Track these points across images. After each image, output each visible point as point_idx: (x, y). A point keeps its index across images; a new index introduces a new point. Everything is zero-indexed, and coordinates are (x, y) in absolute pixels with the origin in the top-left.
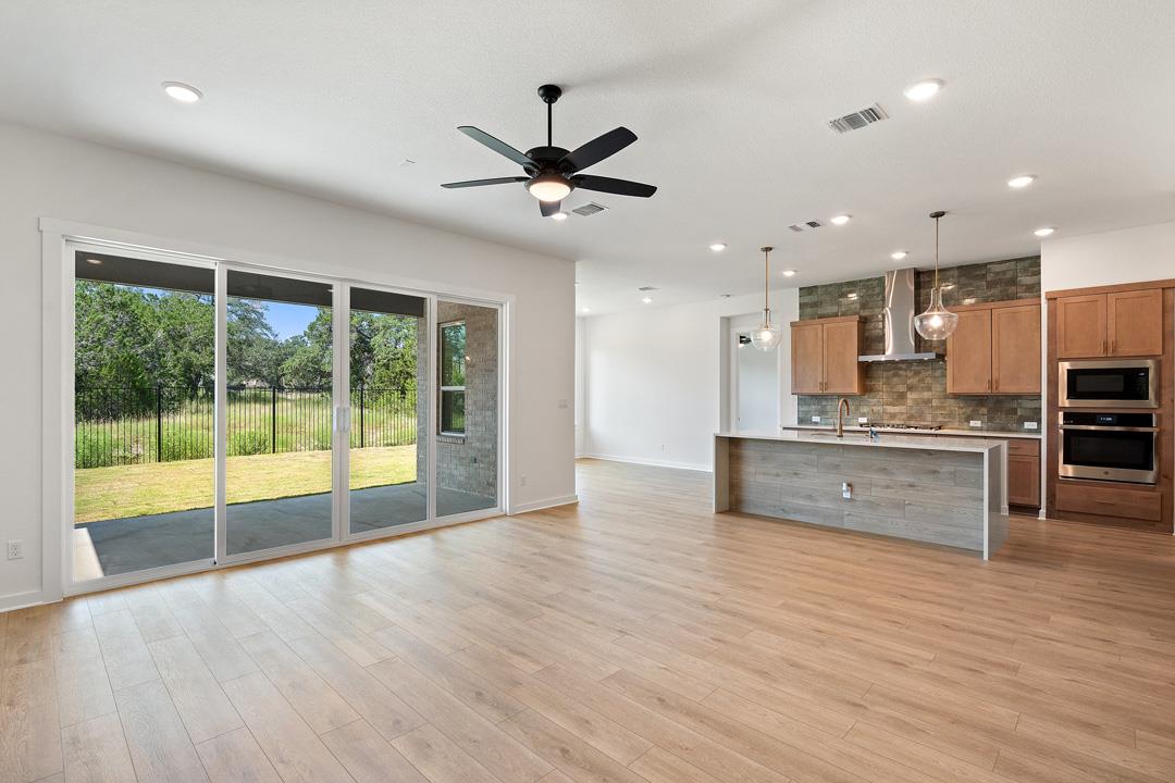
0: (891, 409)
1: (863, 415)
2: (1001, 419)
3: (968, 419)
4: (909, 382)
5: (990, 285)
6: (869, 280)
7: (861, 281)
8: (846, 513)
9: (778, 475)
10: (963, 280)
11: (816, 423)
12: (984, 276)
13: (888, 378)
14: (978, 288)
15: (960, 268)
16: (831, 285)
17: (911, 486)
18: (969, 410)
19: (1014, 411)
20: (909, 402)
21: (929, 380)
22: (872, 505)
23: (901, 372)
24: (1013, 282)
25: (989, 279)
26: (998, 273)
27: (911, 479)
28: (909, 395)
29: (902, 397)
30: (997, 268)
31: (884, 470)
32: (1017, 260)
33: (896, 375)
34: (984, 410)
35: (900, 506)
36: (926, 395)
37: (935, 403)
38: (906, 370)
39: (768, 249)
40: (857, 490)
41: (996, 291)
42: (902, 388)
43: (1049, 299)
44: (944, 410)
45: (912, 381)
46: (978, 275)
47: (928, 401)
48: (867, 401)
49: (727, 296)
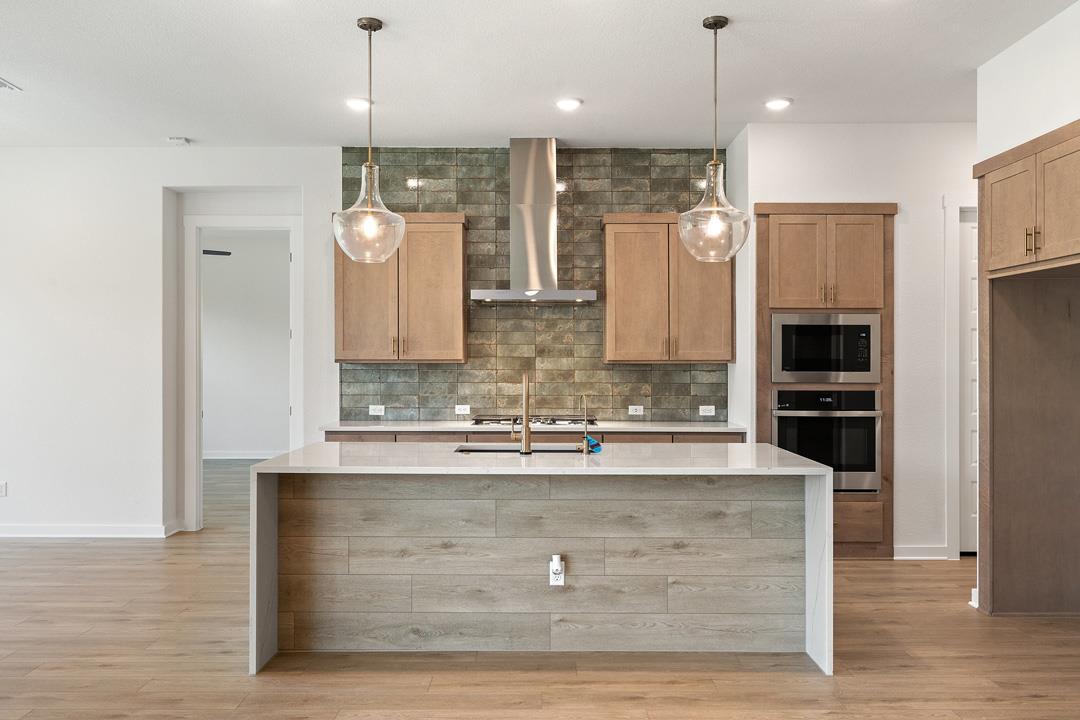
0: (509, 389)
1: (463, 400)
2: (669, 403)
3: (627, 402)
4: (539, 339)
5: (657, 185)
6: (472, 151)
7: (458, 151)
8: (557, 617)
9: (403, 553)
10: (619, 173)
11: (377, 418)
12: (646, 170)
13: (505, 332)
14: (639, 188)
15: (614, 151)
16: (404, 151)
17: (678, 546)
18: (626, 389)
19: (684, 389)
20: (539, 376)
21: (569, 337)
22: (606, 594)
23: (525, 323)
24: (685, 185)
25: (654, 176)
26: (664, 169)
27: (677, 534)
28: (541, 365)
29: (528, 365)
30: (664, 160)
31: (628, 521)
32: (688, 151)
33: (518, 328)
34: (647, 388)
35: (658, 588)
36: (565, 363)
37: (578, 377)
38: (533, 319)
39: (372, 25)
40: (578, 566)
41: (662, 196)
42: (527, 351)
43: (759, 215)
44: (591, 388)
45: (544, 338)
46: (639, 168)
47: (568, 374)
48: (470, 375)
49: (187, 140)
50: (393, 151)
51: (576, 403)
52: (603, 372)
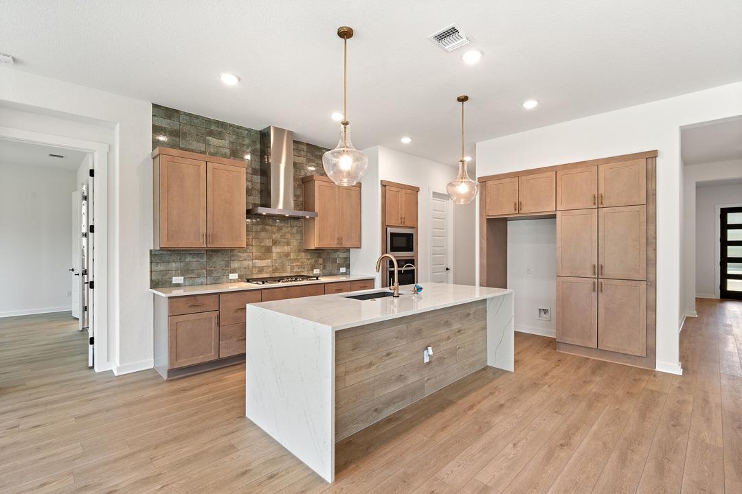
0: (259, 263)
1: (234, 271)
2: (329, 267)
3: (313, 268)
4: (274, 236)
6: (239, 127)
7: (231, 125)
8: (426, 379)
9: (371, 364)
10: (309, 156)
11: (178, 285)
15: (307, 144)
16: (197, 117)
17: (459, 331)
18: (312, 261)
19: (334, 261)
20: (274, 256)
21: (288, 236)
23: (267, 227)
28: (276, 250)
29: (268, 250)
33: (264, 230)
34: (321, 261)
35: (454, 352)
36: (286, 249)
37: (292, 256)
38: (271, 226)
42: (268, 243)
43: (382, 185)
44: (298, 261)
45: (276, 236)
46: (317, 155)
47: (287, 255)
48: (238, 256)
50: (190, 115)
51: (291, 269)
52: (303, 254)
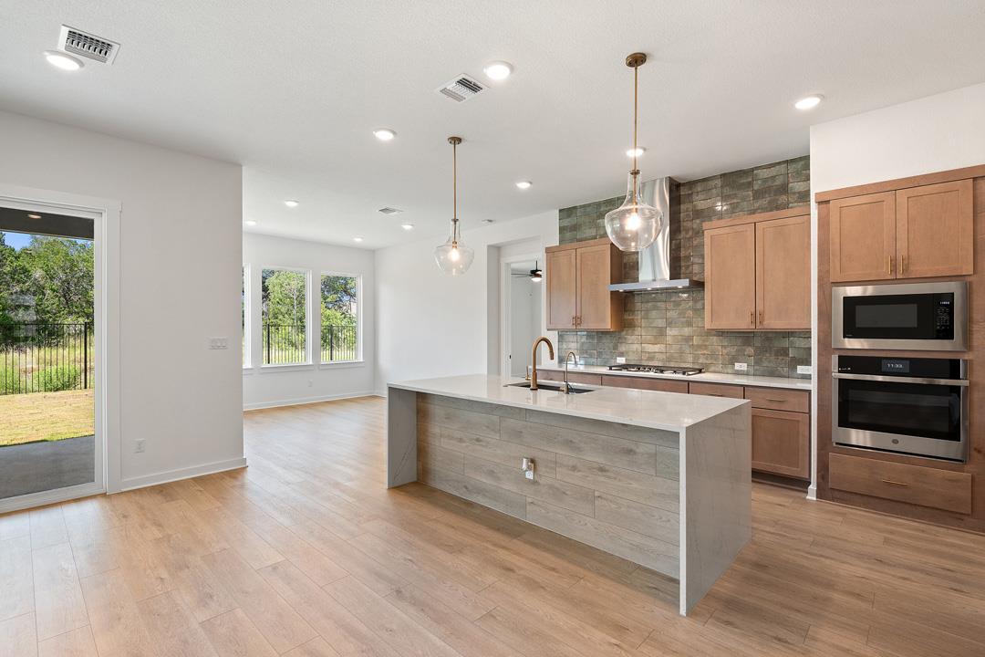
0: (650, 348)
1: (621, 355)
2: (770, 362)
3: (733, 361)
4: (668, 315)
5: (758, 195)
8: (529, 500)
9: (461, 440)
10: (727, 191)
12: (750, 184)
13: (647, 311)
14: (744, 199)
15: (723, 176)
16: (589, 205)
17: (602, 470)
18: (733, 350)
20: (669, 339)
21: (690, 313)
22: (558, 493)
23: (659, 304)
24: (784, 189)
25: (756, 188)
26: (765, 180)
27: (600, 460)
28: (671, 332)
29: (661, 333)
30: (764, 174)
31: (569, 443)
32: (787, 162)
33: (655, 308)
34: (750, 350)
35: (589, 498)
36: (687, 331)
37: (696, 341)
38: (665, 302)
40: (541, 469)
41: (764, 202)
42: (661, 323)
43: (819, 203)
44: (706, 349)
45: (672, 314)
46: (743, 184)
47: (688, 339)
48: (625, 339)
49: (490, 221)
50: (584, 206)
51: (694, 358)
52: (715, 338)
